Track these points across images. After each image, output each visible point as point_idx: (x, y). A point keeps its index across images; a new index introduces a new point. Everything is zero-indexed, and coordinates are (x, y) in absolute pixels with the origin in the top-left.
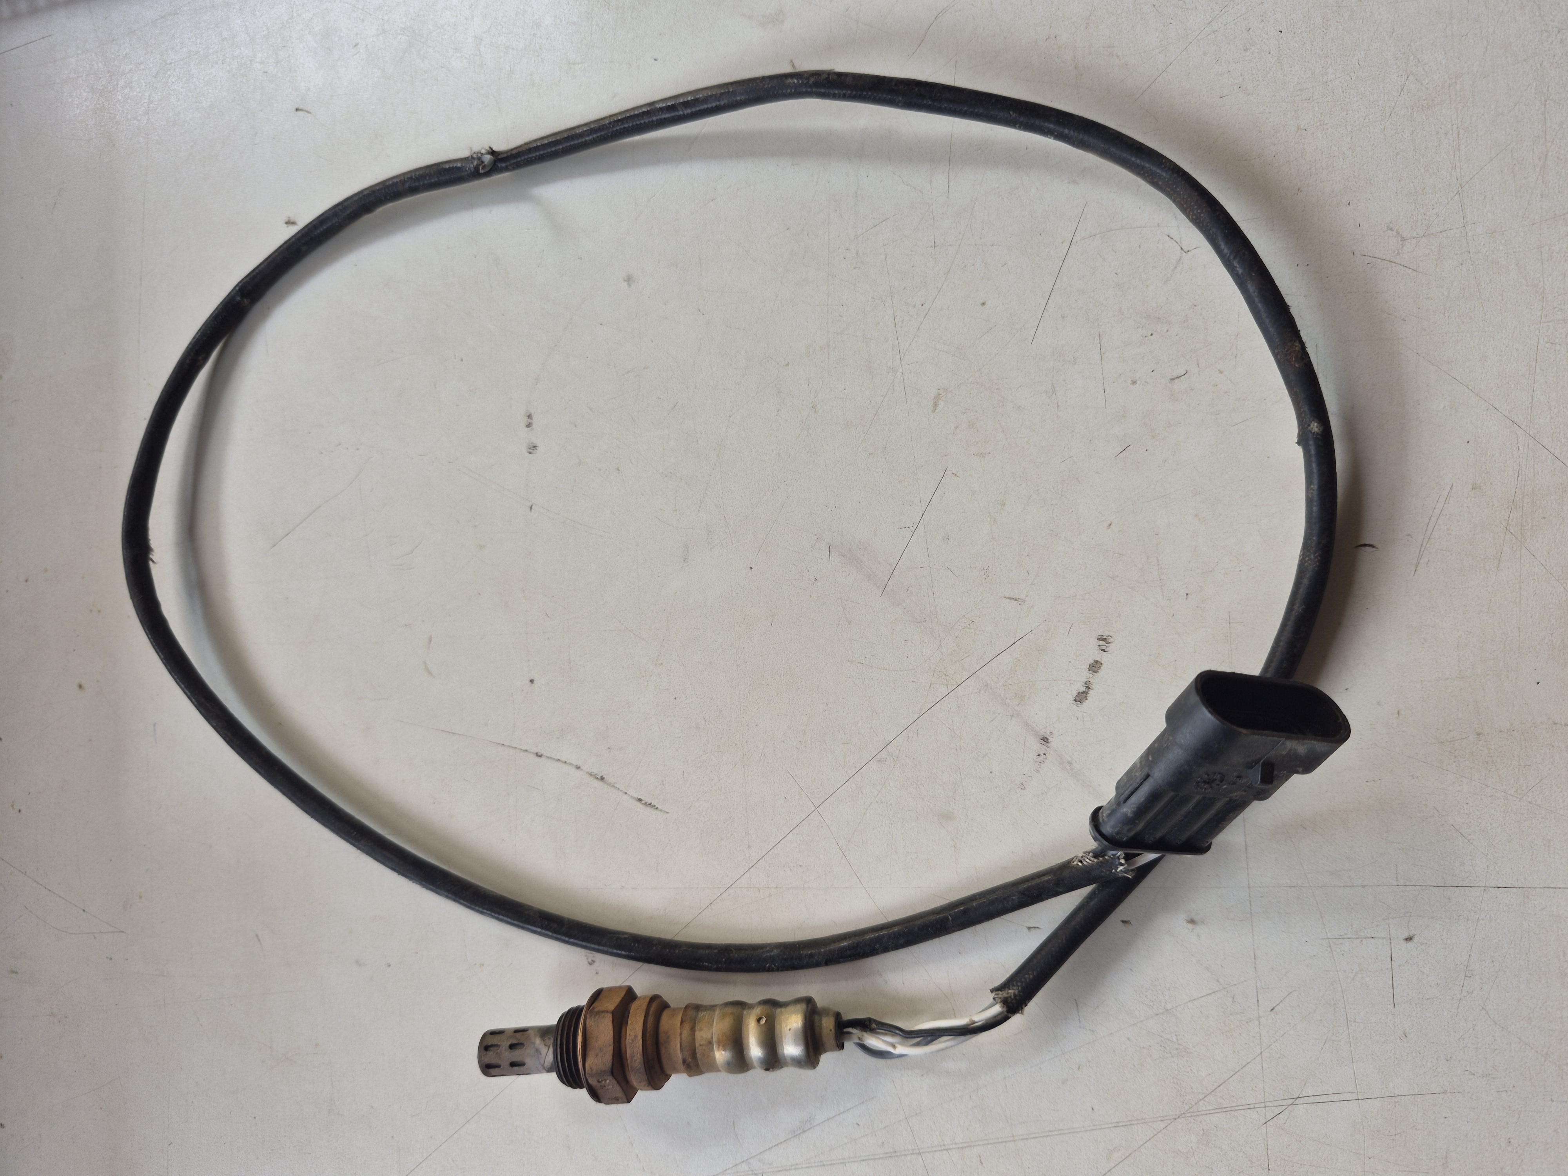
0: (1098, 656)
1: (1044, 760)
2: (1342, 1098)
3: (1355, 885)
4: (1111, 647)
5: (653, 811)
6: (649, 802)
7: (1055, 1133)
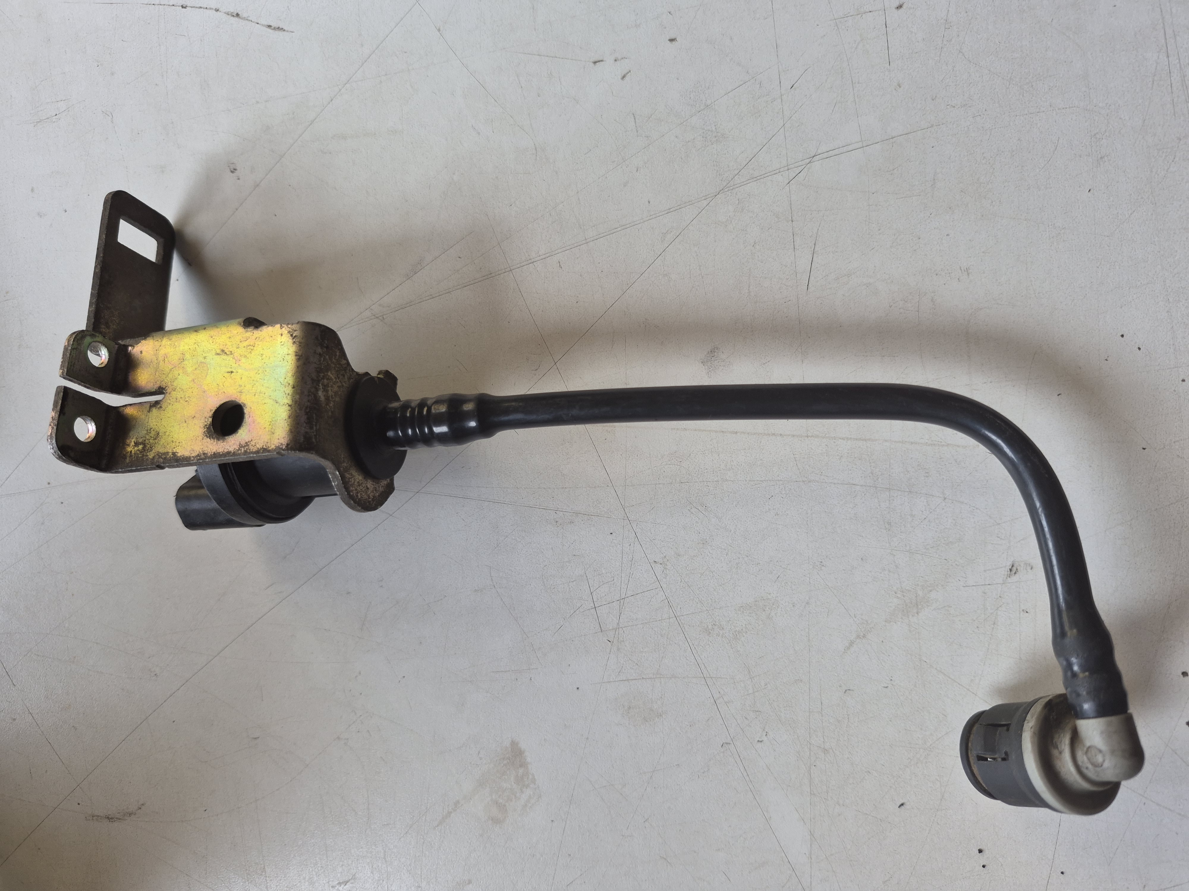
2: (850, 148)
5: (281, 33)
6: (278, 26)
7: (620, 229)
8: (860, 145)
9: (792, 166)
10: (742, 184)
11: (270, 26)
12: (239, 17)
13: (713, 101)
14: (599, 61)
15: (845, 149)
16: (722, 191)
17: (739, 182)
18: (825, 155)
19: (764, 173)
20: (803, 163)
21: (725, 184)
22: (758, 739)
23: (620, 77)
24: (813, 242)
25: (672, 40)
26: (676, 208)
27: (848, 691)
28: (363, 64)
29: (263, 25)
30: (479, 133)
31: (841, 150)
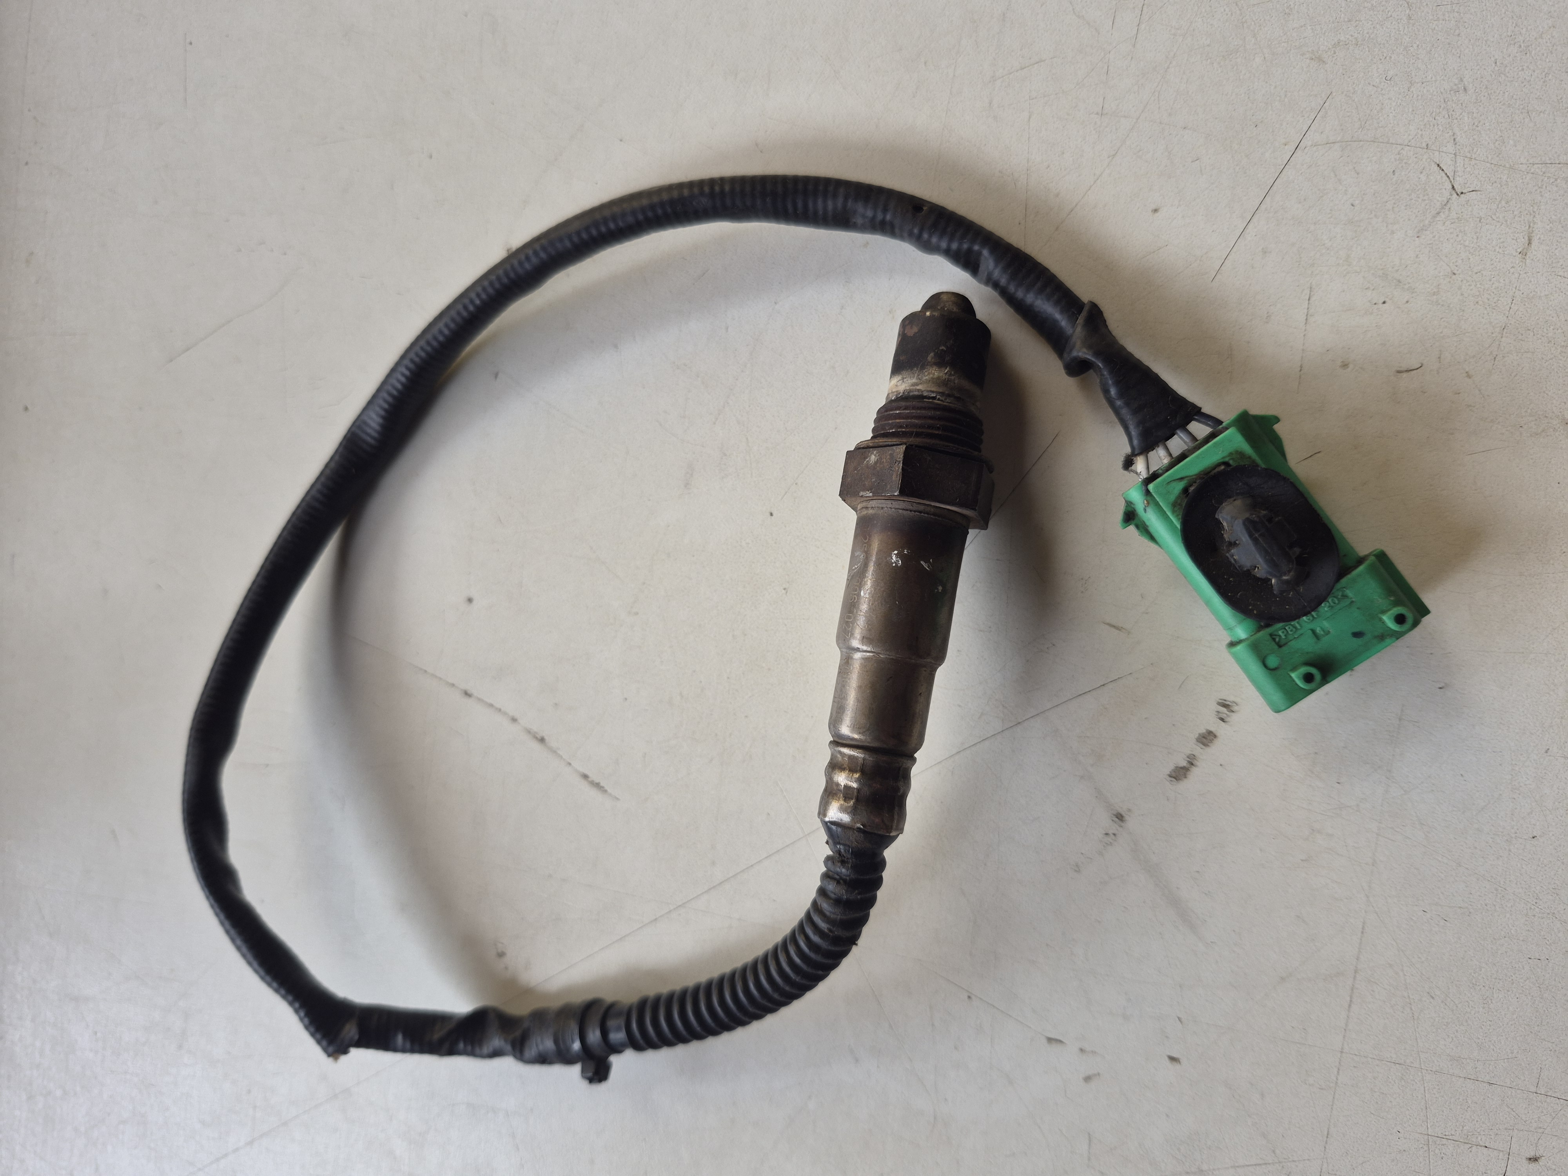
0: (1213, 725)
1: (1112, 841)
3: (1480, 1079)
4: (1234, 718)
5: (600, 793)
6: (597, 781)
11: (585, 777)
12: (545, 745)
13: (1211, 1168)
14: (1057, 1041)
23: (1082, 1076)
25: (1173, 1059)
29: (576, 770)
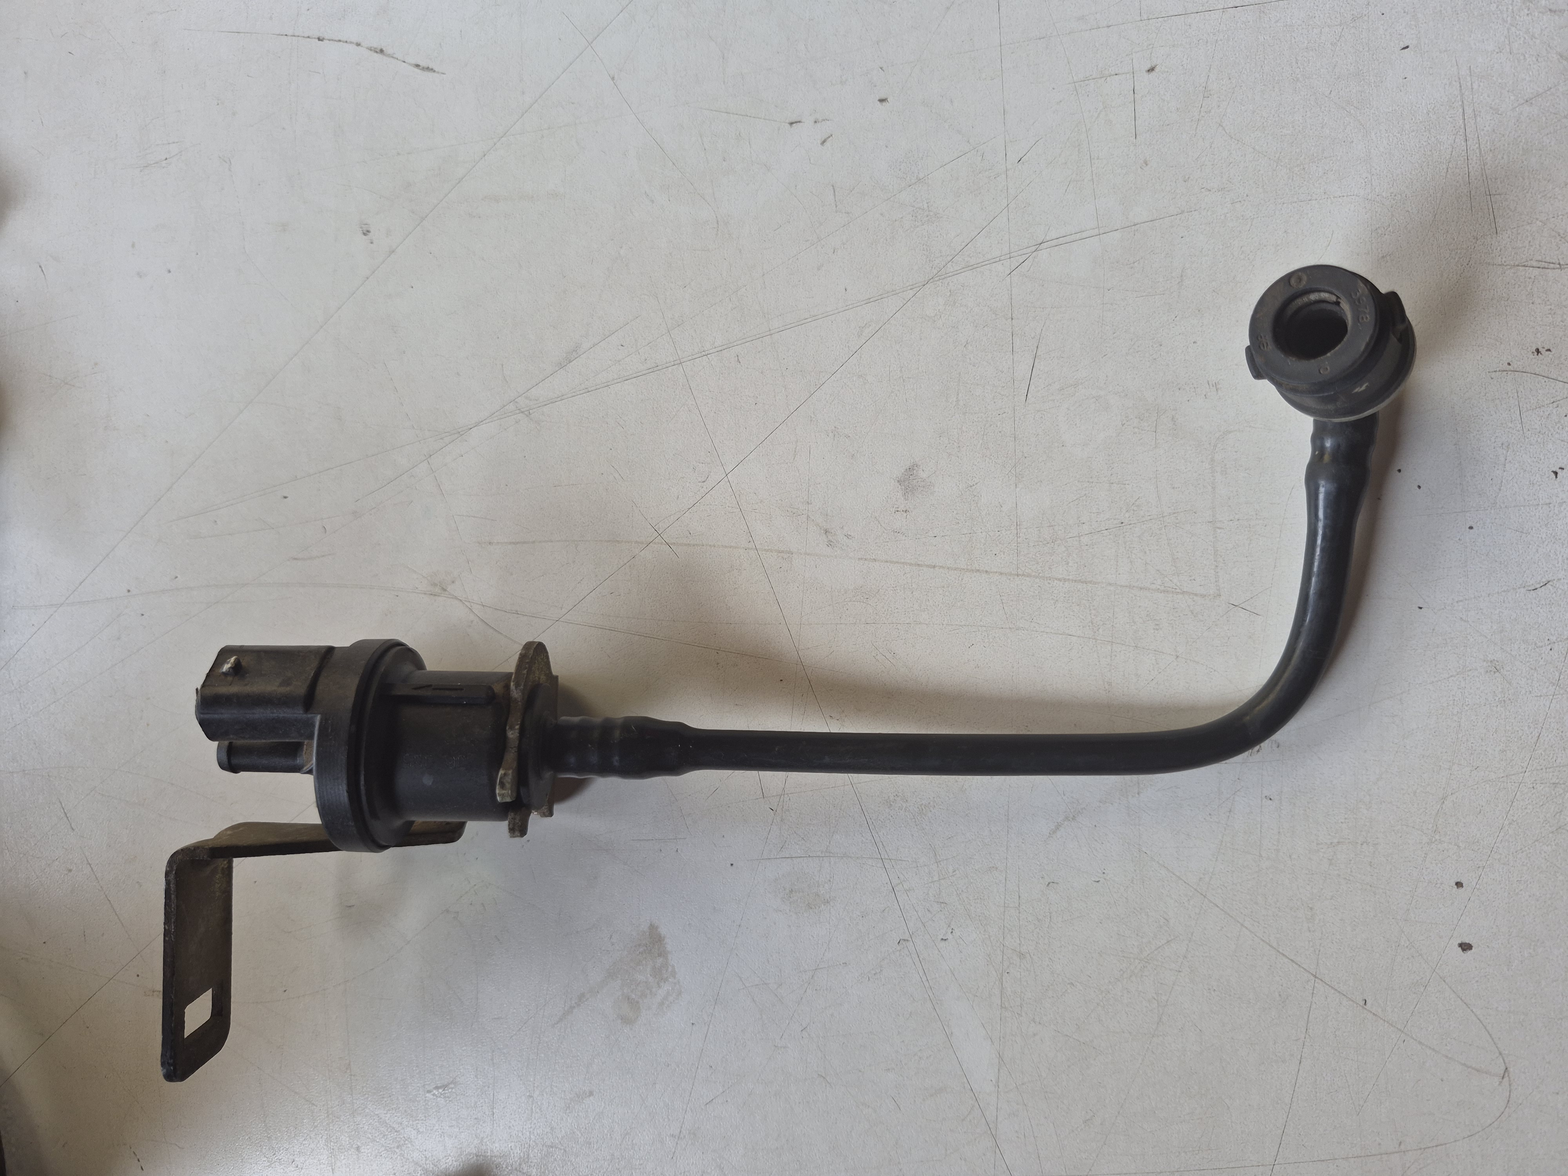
2: (1085, 235)
3: (1101, 26)
5: (430, 74)
6: (427, 66)
7: (810, 320)
8: (1096, 231)
9: (1015, 254)
10: (956, 273)
11: (417, 66)
12: (384, 54)
13: (926, 174)
14: (796, 122)
15: (1078, 236)
16: (932, 280)
17: (952, 270)
18: (1054, 242)
19: (982, 260)
20: (1029, 250)
21: (935, 271)
22: (941, 937)
23: (819, 142)
24: (1036, 345)
25: (882, 101)
26: (876, 299)
27: (1051, 884)
28: (523, 115)
29: (410, 64)
30: (653, 201)
31: (1073, 237)
